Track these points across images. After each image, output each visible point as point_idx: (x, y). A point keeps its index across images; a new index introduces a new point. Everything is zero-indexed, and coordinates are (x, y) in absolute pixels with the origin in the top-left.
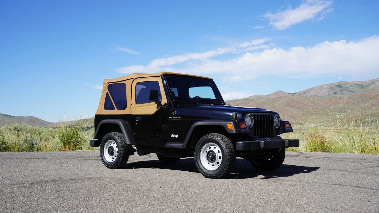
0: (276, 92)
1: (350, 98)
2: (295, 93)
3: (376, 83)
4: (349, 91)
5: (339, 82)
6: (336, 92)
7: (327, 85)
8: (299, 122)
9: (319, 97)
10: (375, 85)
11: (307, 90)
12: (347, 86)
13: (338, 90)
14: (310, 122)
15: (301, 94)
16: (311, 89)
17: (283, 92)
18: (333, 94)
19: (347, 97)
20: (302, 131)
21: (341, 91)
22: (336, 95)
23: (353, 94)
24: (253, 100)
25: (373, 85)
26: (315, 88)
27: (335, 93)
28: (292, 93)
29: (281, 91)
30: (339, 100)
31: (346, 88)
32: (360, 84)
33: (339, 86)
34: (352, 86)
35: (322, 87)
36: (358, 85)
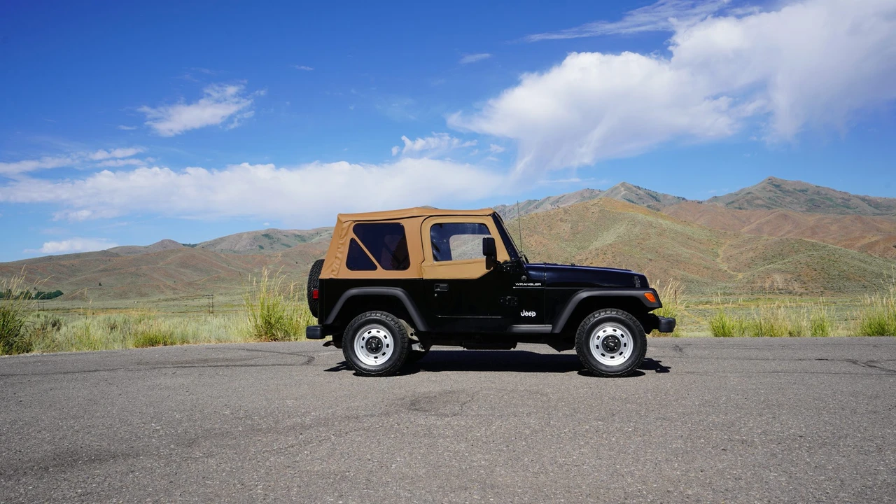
0: (162, 242)
1: (283, 256)
2: (196, 245)
3: (322, 234)
4: (283, 244)
5: (268, 230)
6: (262, 244)
7: (248, 233)
8: (202, 293)
9: (235, 252)
10: (321, 237)
11: (215, 240)
12: (280, 237)
13: (266, 242)
14: (222, 294)
15: (205, 247)
16: (222, 239)
17: (174, 242)
18: (258, 247)
19: (280, 255)
20: (211, 309)
21: (271, 244)
22: (262, 251)
23: (288, 249)
24: (117, 255)
25: (318, 238)
26: (229, 237)
27: (261, 247)
28: (189, 245)
29: (169, 241)
30: (267, 259)
31: (279, 239)
32: (299, 234)
33: (266, 236)
34: (287, 236)
35: (240, 236)
36: (296, 236)
